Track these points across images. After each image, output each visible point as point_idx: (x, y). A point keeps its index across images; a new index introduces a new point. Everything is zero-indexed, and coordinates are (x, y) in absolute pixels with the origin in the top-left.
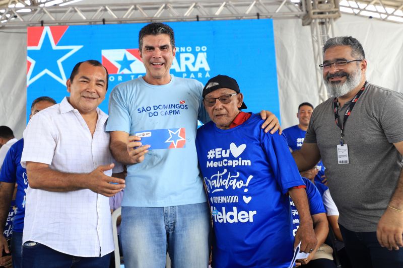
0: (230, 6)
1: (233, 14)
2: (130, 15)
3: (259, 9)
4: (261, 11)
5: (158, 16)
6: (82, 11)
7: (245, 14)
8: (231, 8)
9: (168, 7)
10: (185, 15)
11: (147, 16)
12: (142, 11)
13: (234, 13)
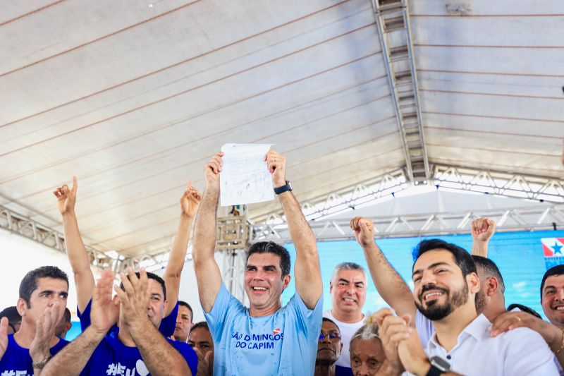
0: (515, 214)
1: (520, 224)
2: (394, 228)
3: (555, 218)
4: (557, 219)
5: (427, 229)
6: (341, 225)
7: (536, 224)
8: (516, 217)
9: (438, 219)
10: (459, 227)
11: (412, 229)
12: (406, 223)
13: (523, 223)
